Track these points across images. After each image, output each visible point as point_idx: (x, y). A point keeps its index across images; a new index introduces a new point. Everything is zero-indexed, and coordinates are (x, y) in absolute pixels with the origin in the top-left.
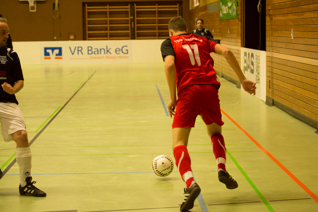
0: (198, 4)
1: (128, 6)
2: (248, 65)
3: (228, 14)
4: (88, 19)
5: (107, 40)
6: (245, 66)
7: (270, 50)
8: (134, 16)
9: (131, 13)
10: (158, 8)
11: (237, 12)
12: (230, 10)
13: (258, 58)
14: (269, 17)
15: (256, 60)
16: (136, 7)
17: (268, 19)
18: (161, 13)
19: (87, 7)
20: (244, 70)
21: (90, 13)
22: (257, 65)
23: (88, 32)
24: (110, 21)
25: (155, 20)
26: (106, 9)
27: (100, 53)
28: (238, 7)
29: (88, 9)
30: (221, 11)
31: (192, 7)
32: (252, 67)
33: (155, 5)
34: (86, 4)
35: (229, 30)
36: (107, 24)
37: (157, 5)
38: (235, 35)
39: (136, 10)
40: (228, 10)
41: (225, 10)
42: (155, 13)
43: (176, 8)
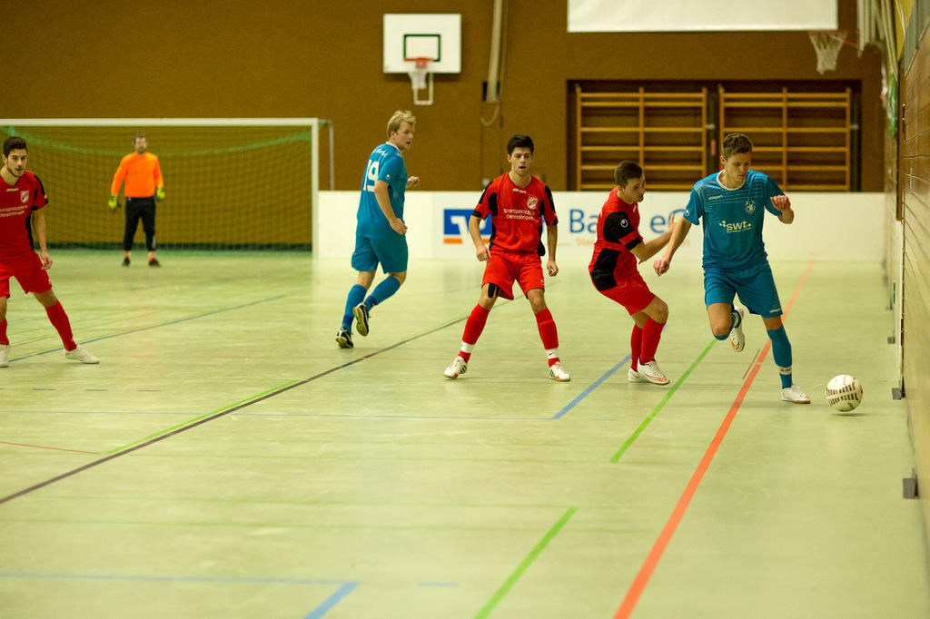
1: (700, 91)
4: (581, 130)
8: (717, 123)
9: (708, 115)
10: (790, 100)
16: (723, 94)
18: (796, 115)
19: (580, 94)
21: (588, 112)
23: (580, 167)
24: (647, 135)
25: (780, 134)
26: (637, 100)
29: (584, 100)
33: (780, 91)
34: (577, 85)
36: (637, 145)
37: (785, 90)
39: (723, 105)
42: (780, 116)
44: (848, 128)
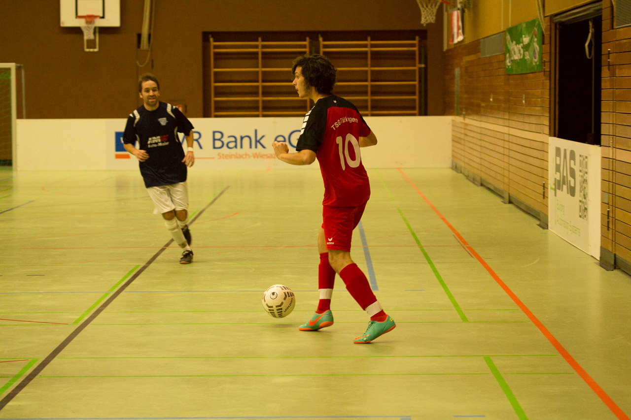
0: (461, 38)
1: (305, 40)
2: (564, 177)
3: (523, 61)
4: (214, 70)
5: (257, 116)
6: (558, 178)
7: (609, 144)
10: (373, 46)
11: (541, 58)
12: (527, 53)
13: (584, 162)
14: (607, 70)
15: (580, 166)
16: (322, 42)
17: (605, 73)
18: (377, 57)
19: (213, 43)
20: (555, 187)
21: (218, 57)
22: (582, 177)
23: (214, 99)
24: (264, 73)
25: (366, 72)
26: (257, 47)
27: (241, 147)
28: (544, 46)
29: (215, 47)
30: (507, 55)
31: (448, 44)
32: (572, 180)
33: (366, 40)
34: (210, 36)
35: (524, 96)
36: (257, 81)
37: (369, 38)
38: (537, 108)
39: (322, 50)
40: (522, 52)
41: (516, 52)
42: (366, 58)
43: (413, 45)
44: (418, 66)
